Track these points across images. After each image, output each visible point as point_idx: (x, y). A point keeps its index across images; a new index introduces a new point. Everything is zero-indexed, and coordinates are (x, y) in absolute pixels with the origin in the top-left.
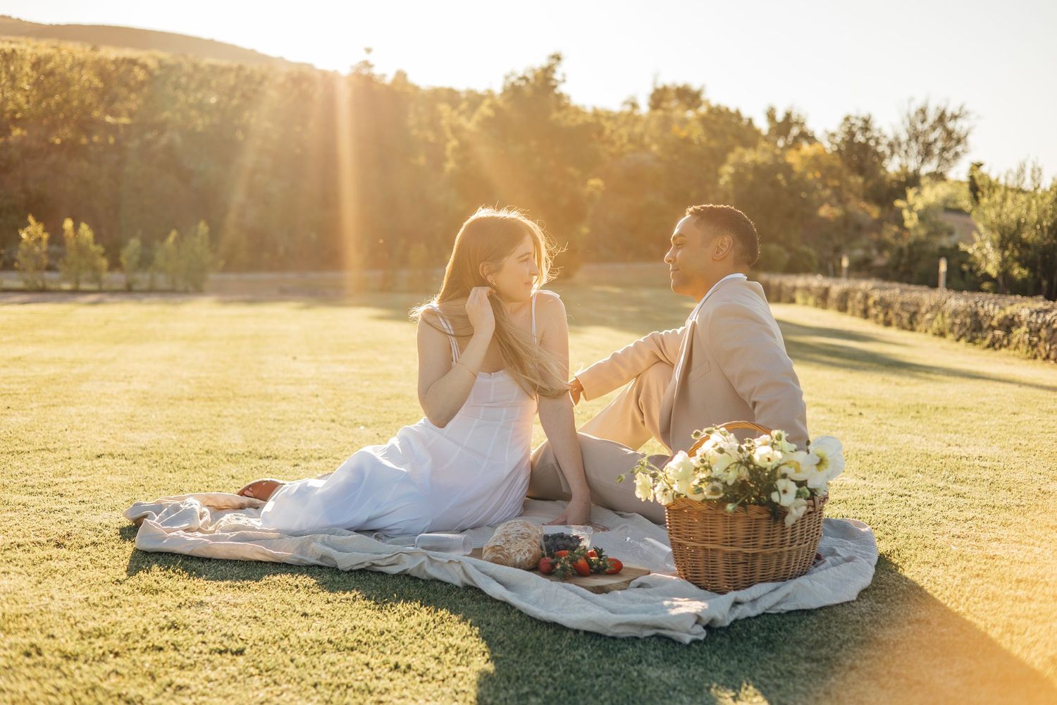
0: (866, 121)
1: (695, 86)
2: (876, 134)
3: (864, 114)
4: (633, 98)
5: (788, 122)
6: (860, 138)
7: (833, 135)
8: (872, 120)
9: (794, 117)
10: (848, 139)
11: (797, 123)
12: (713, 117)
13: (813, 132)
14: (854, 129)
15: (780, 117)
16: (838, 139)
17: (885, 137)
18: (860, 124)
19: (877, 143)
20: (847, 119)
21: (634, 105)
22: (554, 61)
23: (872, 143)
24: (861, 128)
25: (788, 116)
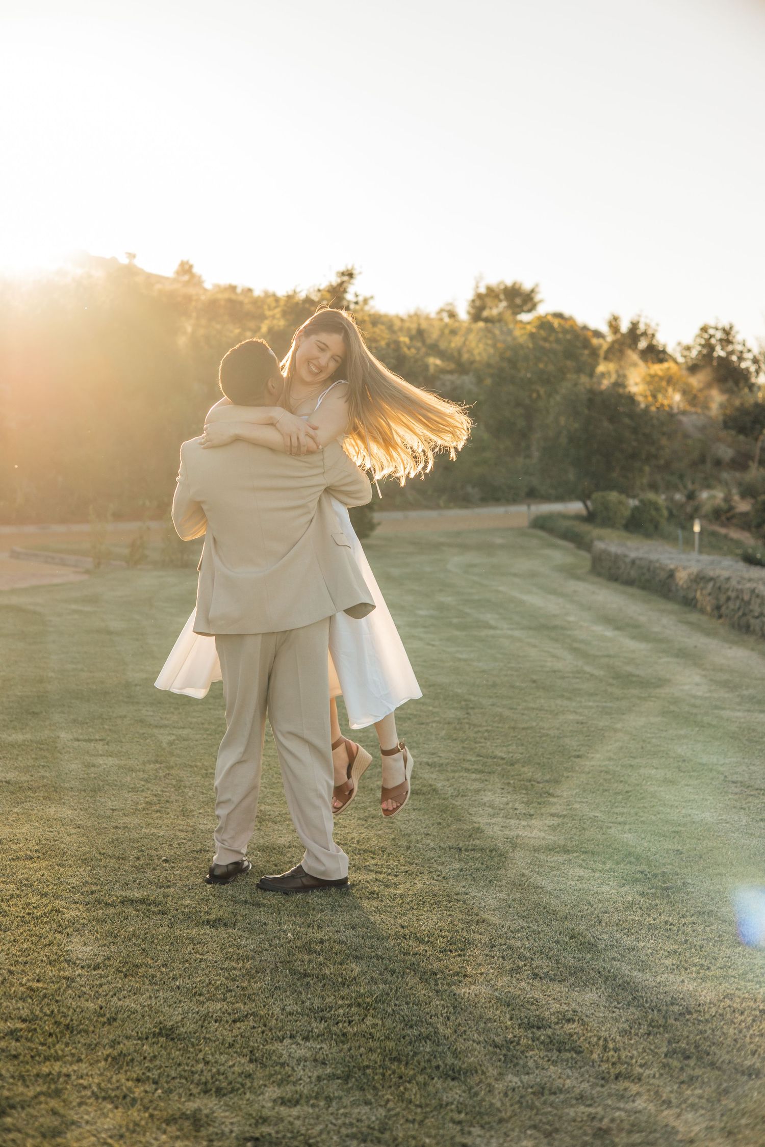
0: (727, 332)
1: (527, 286)
2: (739, 348)
3: (724, 323)
4: (451, 304)
5: (634, 334)
6: (720, 352)
7: (688, 348)
8: (735, 329)
9: (642, 327)
10: (705, 351)
11: (645, 334)
12: (543, 333)
13: (664, 346)
14: (713, 341)
15: (624, 327)
16: (694, 353)
17: (749, 351)
18: (719, 335)
19: (741, 359)
20: (704, 329)
21: (452, 315)
22: (346, 278)
23: (734, 358)
24: (721, 340)
25: (634, 326)
